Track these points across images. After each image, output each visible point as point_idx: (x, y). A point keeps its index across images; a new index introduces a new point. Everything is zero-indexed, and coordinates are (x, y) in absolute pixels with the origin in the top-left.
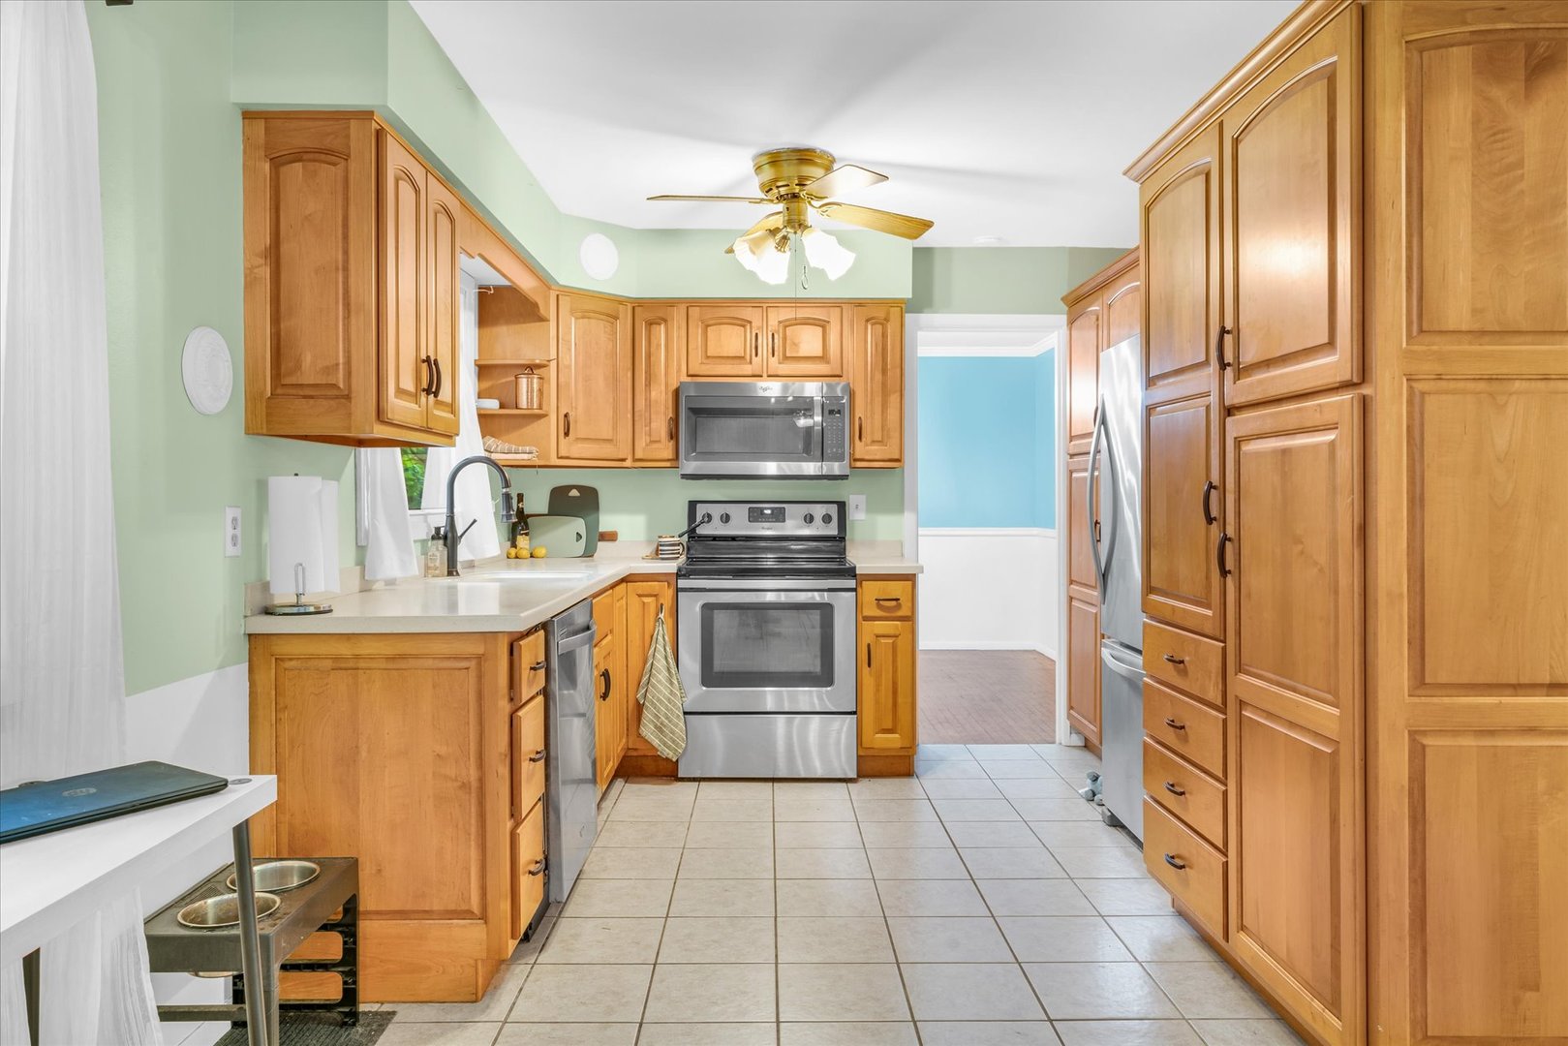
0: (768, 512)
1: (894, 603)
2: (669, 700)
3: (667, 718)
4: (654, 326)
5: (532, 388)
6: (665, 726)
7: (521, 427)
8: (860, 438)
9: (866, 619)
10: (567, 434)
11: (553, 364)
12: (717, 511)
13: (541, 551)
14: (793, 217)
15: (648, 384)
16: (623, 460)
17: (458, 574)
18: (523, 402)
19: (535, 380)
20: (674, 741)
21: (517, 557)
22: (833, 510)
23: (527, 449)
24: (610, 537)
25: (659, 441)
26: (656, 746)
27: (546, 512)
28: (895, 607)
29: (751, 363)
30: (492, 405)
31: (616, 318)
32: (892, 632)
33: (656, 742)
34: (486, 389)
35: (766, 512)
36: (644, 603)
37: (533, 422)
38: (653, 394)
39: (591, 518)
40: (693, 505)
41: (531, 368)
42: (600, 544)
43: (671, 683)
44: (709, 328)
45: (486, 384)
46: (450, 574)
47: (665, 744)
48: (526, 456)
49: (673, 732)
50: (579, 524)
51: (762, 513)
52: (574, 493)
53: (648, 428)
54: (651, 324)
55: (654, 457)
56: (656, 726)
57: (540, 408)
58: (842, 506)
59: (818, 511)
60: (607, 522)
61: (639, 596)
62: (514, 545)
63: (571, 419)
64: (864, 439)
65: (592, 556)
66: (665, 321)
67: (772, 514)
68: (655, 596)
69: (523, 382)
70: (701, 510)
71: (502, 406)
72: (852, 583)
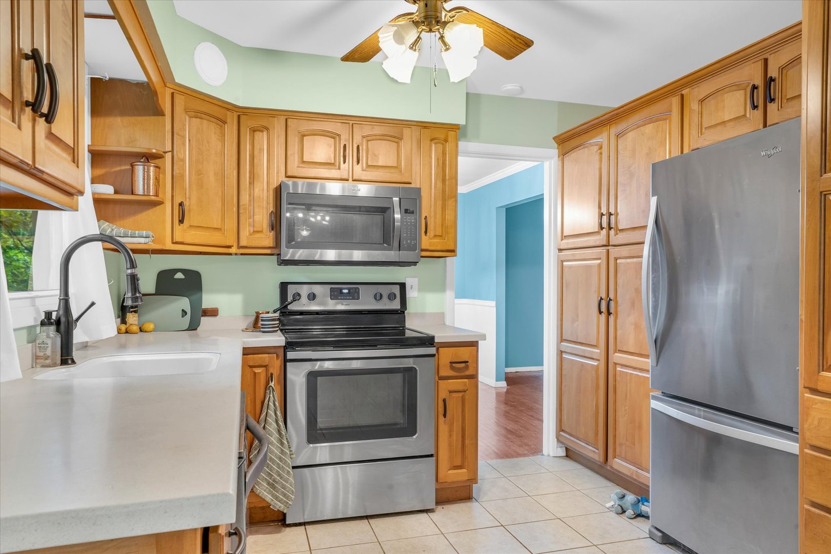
0: (345, 291)
1: (463, 365)
2: (280, 459)
3: (279, 475)
4: (257, 133)
5: (149, 176)
6: (277, 483)
7: (135, 213)
8: (426, 233)
9: (441, 378)
10: (181, 221)
11: (168, 156)
12: (304, 291)
13: (149, 326)
15: (252, 183)
16: (229, 247)
17: (73, 362)
18: (140, 188)
19: (152, 168)
20: (285, 495)
21: (127, 332)
22: (396, 290)
23: (144, 233)
24: (213, 313)
25: (261, 232)
26: (269, 501)
27: (153, 291)
28: (463, 367)
29: (339, 168)
30: (107, 190)
31: (225, 122)
32: (461, 388)
33: (268, 498)
34: (99, 176)
35: (344, 291)
36: (255, 373)
37: (149, 209)
38: (256, 190)
39: (195, 297)
40: (284, 286)
41: (148, 157)
42: (202, 318)
43: (282, 444)
44: (305, 138)
45: (100, 172)
46: (64, 362)
47: (277, 498)
48: (142, 240)
49: (284, 487)
50: (184, 303)
51: (341, 293)
52: (179, 276)
53: (251, 220)
54: (254, 131)
55: (253, 245)
56: (269, 484)
57: (157, 195)
58: (403, 286)
59: (385, 290)
60: (208, 300)
61: (251, 367)
62: (124, 321)
63: (186, 208)
65: (196, 329)
66: (267, 129)
67: (349, 293)
68: (265, 366)
69: (140, 169)
70: (291, 290)
71: (116, 192)
72: (432, 350)
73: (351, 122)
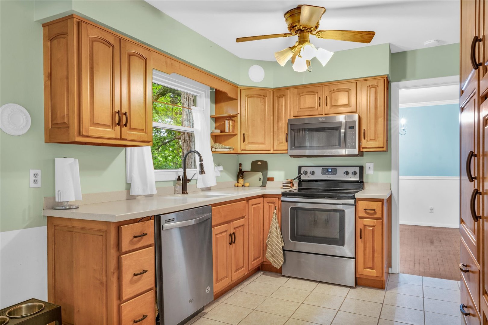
0: (330, 170)
1: (373, 211)
2: (277, 244)
3: (276, 252)
4: (281, 98)
5: (230, 124)
6: (275, 255)
7: (228, 139)
8: (364, 138)
9: (360, 217)
10: (244, 141)
11: (239, 115)
12: (309, 170)
13: (247, 184)
14: (301, 40)
15: (278, 121)
16: (270, 150)
17: (187, 193)
18: (227, 130)
19: (231, 122)
20: (278, 261)
21: (238, 186)
22: (357, 170)
23: (227, 147)
24: (272, 179)
25: (282, 143)
26: (271, 262)
27: (250, 170)
28: (373, 213)
29: (318, 109)
30: (218, 132)
31: (266, 96)
32: (372, 224)
33: (271, 260)
34: (217, 126)
35: (329, 170)
36: (270, 206)
37: (231, 138)
38: (280, 124)
39: (265, 172)
40: (300, 168)
41: (230, 117)
42: (268, 182)
43: (278, 238)
44: (301, 97)
45: (218, 124)
46: (183, 193)
47: (275, 262)
48: (227, 150)
49: (278, 257)
50: (260, 175)
51: (327, 171)
52: (260, 163)
53: (278, 138)
54: (279, 98)
55: (279, 149)
56: (271, 254)
57: (233, 132)
58: (362, 168)
59: (351, 170)
60: (270, 174)
61: (268, 203)
63: (245, 136)
64: (366, 139)
65: (265, 186)
66: (285, 96)
67: (331, 171)
68: (274, 203)
69: (227, 122)
70: (303, 169)
71: (221, 132)
72: (352, 202)
73: (323, 85)
